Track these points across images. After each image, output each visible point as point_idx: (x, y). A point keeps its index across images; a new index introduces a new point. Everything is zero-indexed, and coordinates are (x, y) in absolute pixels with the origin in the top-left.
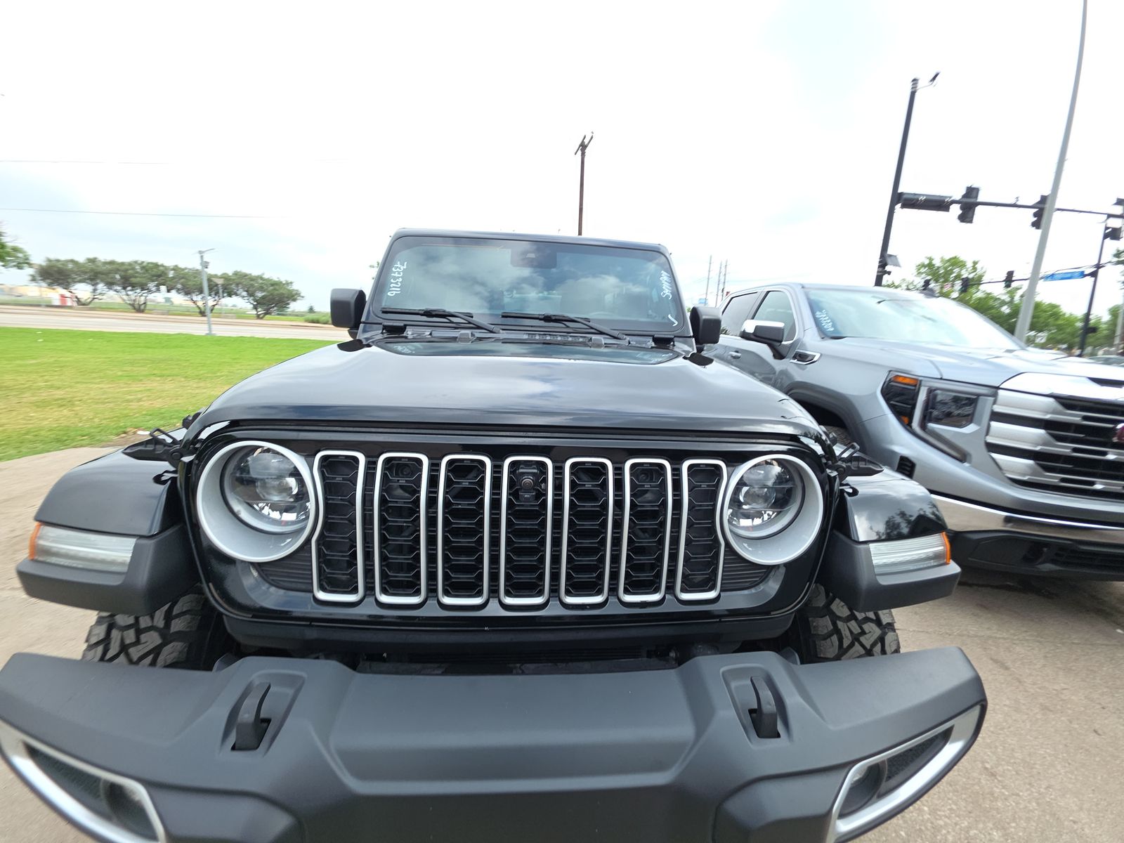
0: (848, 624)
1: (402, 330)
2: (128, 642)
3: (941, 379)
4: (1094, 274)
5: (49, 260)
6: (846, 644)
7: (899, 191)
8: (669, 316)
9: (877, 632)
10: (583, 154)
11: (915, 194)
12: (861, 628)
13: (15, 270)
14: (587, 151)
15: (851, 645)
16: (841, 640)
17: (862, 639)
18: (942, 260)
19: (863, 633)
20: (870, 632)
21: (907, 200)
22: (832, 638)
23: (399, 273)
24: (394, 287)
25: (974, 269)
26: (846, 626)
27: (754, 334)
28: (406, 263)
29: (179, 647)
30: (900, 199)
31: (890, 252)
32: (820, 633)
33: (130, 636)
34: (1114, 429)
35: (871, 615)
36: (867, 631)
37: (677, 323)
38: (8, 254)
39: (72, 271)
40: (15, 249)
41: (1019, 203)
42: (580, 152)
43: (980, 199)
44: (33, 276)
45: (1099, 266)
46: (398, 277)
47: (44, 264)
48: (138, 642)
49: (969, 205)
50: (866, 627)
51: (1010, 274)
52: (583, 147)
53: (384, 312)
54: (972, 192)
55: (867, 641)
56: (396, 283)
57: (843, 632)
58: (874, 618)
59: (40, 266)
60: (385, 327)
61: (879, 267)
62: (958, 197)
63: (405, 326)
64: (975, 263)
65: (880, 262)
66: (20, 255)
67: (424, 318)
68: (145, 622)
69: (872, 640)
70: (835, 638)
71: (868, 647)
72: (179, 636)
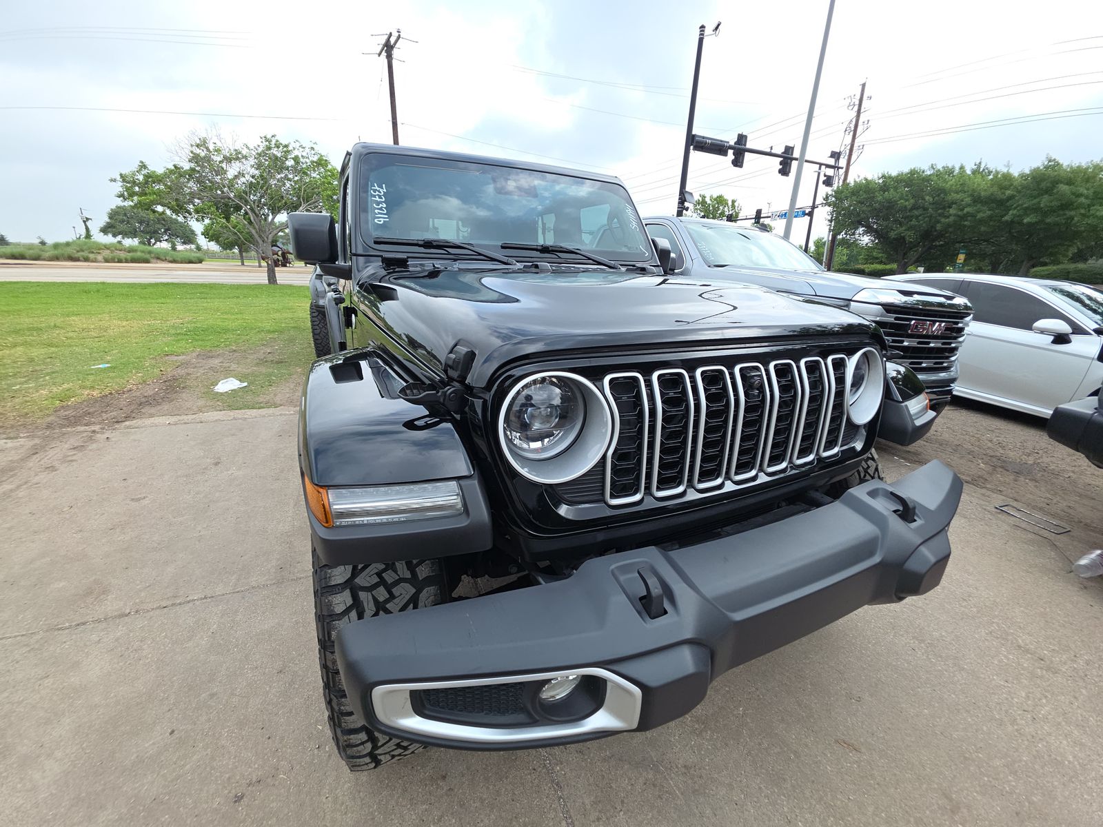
1: (402, 263)
2: (381, 599)
3: (816, 295)
4: (811, 214)
7: (693, 133)
8: (641, 247)
10: (389, 57)
11: (704, 138)
18: (711, 197)
21: (698, 142)
23: (380, 197)
24: (380, 213)
25: (733, 206)
28: (384, 185)
29: (432, 591)
30: (695, 143)
31: (688, 189)
33: (382, 594)
34: (910, 325)
41: (773, 151)
43: (749, 146)
45: (814, 207)
46: (381, 202)
48: (392, 597)
49: (739, 151)
51: (759, 212)
52: (388, 48)
53: (376, 243)
54: (742, 139)
56: (381, 209)
60: (385, 260)
61: (679, 203)
62: (732, 143)
63: (408, 257)
64: (733, 202)
65: (679, 199)
67: (422, 249)
68: (389, 577)
72: (428, 581)
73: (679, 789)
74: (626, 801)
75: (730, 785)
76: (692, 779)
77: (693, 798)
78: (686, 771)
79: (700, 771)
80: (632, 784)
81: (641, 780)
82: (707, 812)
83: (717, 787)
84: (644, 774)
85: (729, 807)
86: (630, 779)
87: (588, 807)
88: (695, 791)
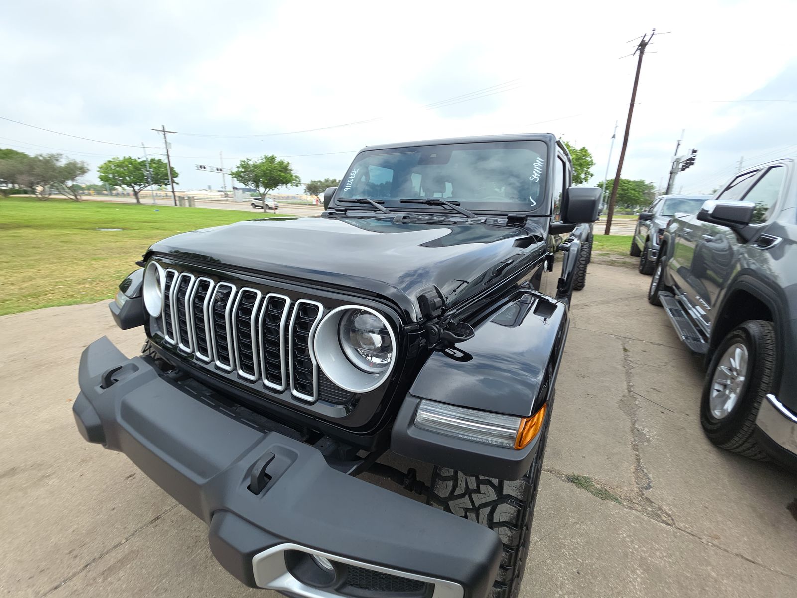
0: (468, 478)
5: (312, 182)
6: (457, 493)
8: (530, 198)
9: (492, 496)
10: (642, 53)
12: (478, 487)
13: (295, 187)
14: (647, 49)
15: (462, 496)
16: (455, 488)
17: (474, 496)
19: (478, 491)
20: (485, 494)
22: (449, 482)
26: (464, 478)
27: (711, 215)
32: (442, 474)
35: (495, 481)
36: (482, 491)
37: (535, 204)
38: (293, 180)
39: (319, 187)
40: (296, 177)
42: (638, 52)
44: (305, 190)
47: (310, 183)
50: (483, 488)
52: (643, 46)
53: (340, 201)
55: (478, 500)
57: (459, 481)
58: (496, 485)
59: (308, 185)
66: (298, 180)
69: (483, 501)
70: (451, 483)
71: (477, 505)
73: (196, 557)
74: (184, 530)
75: (202, 589)
76: (203, 563)
77: (190, 567)
78: (209, 557)
79: (210, 566)
80: (195, 530)
81: (198, 534)
82: (181, 578)
83: (199, 580)
84: (203, 534)
85: (186, 591)
86: (199, 528)
87: (179, 514)
88: (195, 567)
